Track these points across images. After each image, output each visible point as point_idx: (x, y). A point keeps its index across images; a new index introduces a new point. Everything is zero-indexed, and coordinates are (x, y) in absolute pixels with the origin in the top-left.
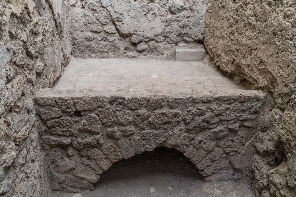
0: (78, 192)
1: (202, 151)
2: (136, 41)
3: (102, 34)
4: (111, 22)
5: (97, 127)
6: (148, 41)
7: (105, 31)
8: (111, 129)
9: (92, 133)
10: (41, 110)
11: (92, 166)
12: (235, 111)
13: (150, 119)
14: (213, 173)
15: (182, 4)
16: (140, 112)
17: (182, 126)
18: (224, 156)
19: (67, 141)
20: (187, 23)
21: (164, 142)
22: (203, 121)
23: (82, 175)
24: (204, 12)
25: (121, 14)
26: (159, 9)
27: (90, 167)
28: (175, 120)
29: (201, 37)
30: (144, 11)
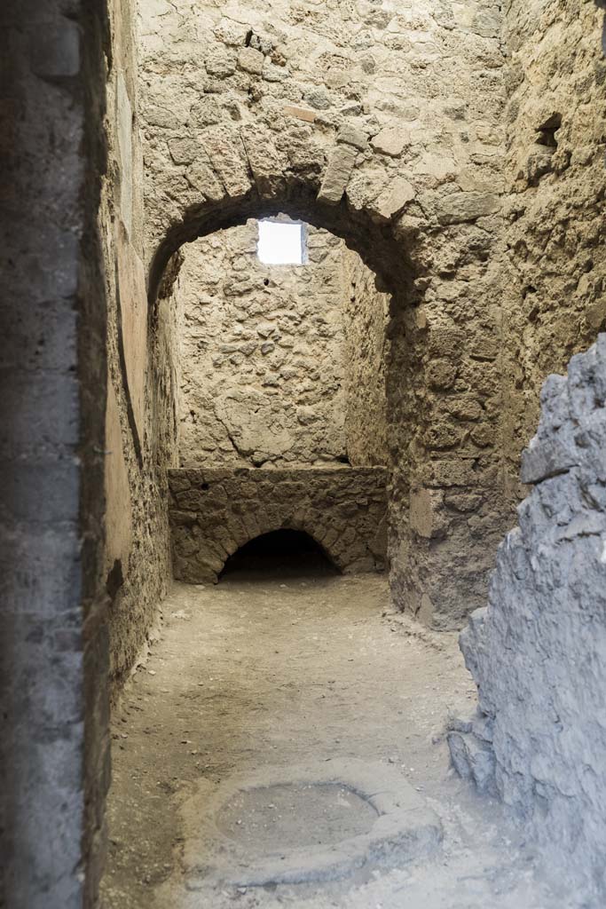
0: (200, 584)
1: (332, 530)
2: (260, 460)
3: (217, 452)
4: (227, 438)
5: (223, 499)
6: (275, 460)
7: (220, 448)
8: (237, 502)
9: (217, 506)
10: (173, 481)
11: (217, 548)
12: (360, 483)
13: (274, 491)
14: (351, 562)
15: (313, 413)
16: (263, 483)
17: (307, 500)
18: (359, 538)
19: (194, 516)
20: (323, 435)
21: (291, 517)
22: (328, 494)
23: (205, 560)
24: (342, 421)
25: (240, 427)
26: (286, 420)
27: (215, 551)
28: (299, 492)
29: (343, 452)
30: (267, 423)
